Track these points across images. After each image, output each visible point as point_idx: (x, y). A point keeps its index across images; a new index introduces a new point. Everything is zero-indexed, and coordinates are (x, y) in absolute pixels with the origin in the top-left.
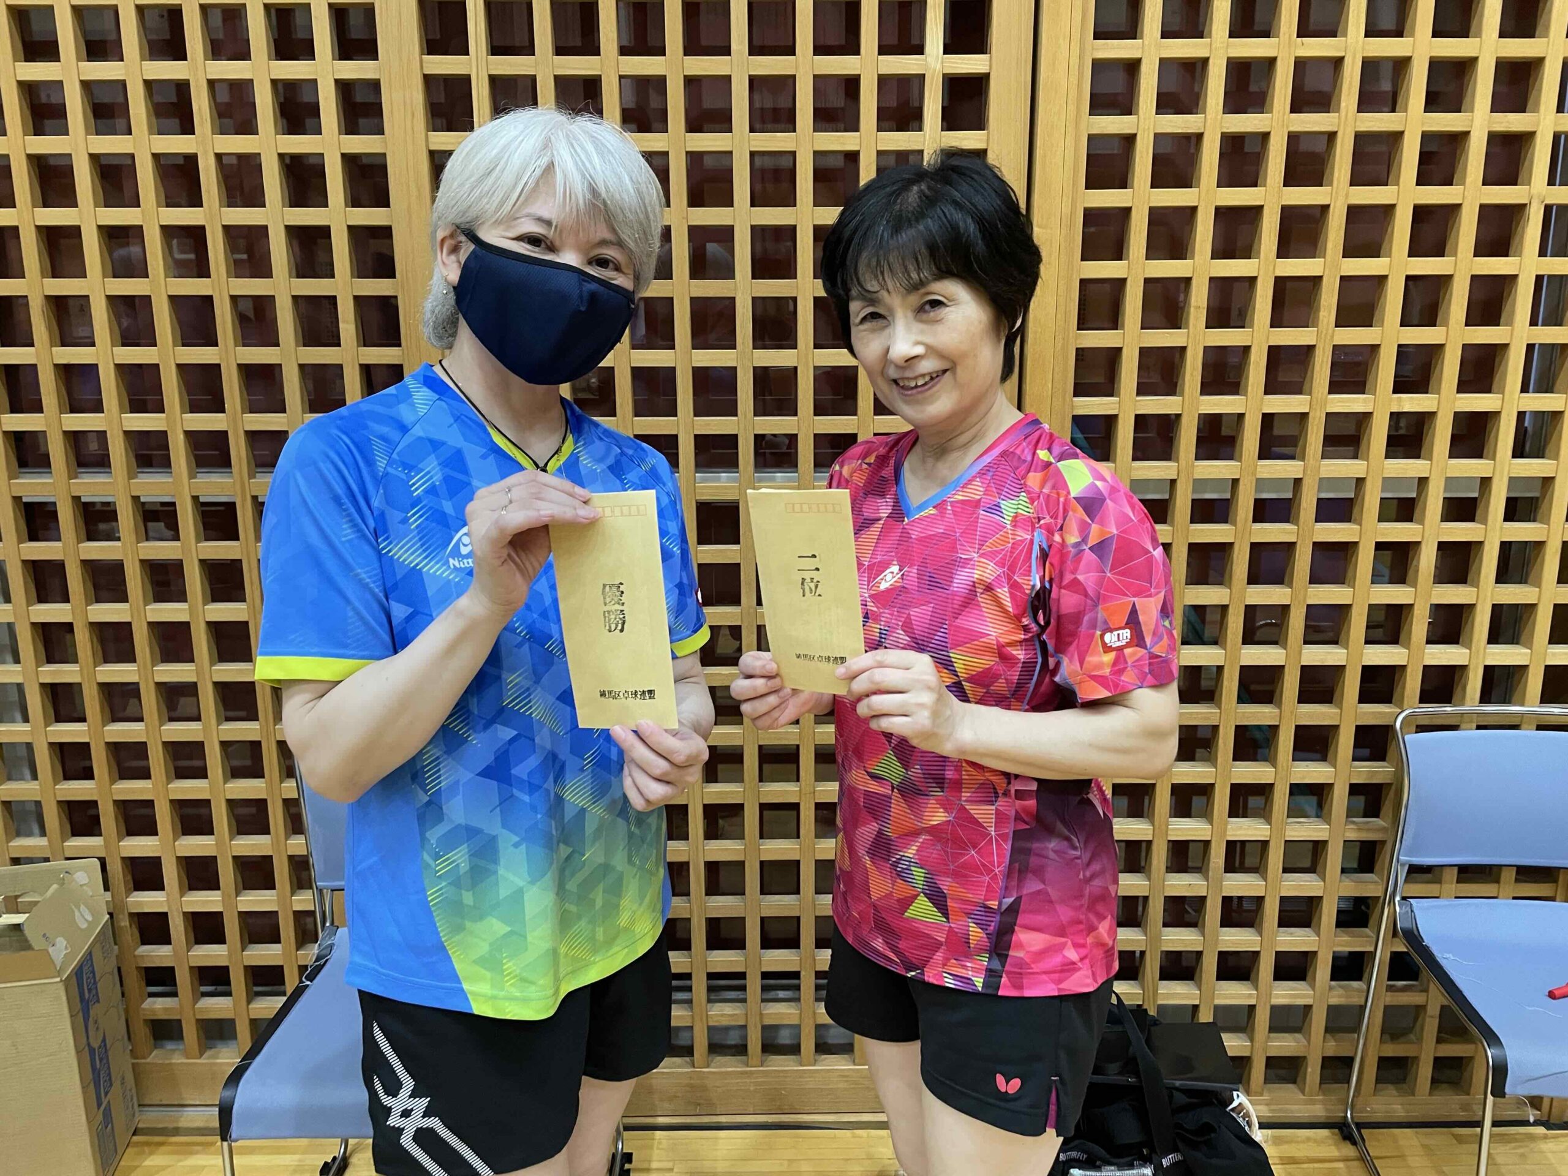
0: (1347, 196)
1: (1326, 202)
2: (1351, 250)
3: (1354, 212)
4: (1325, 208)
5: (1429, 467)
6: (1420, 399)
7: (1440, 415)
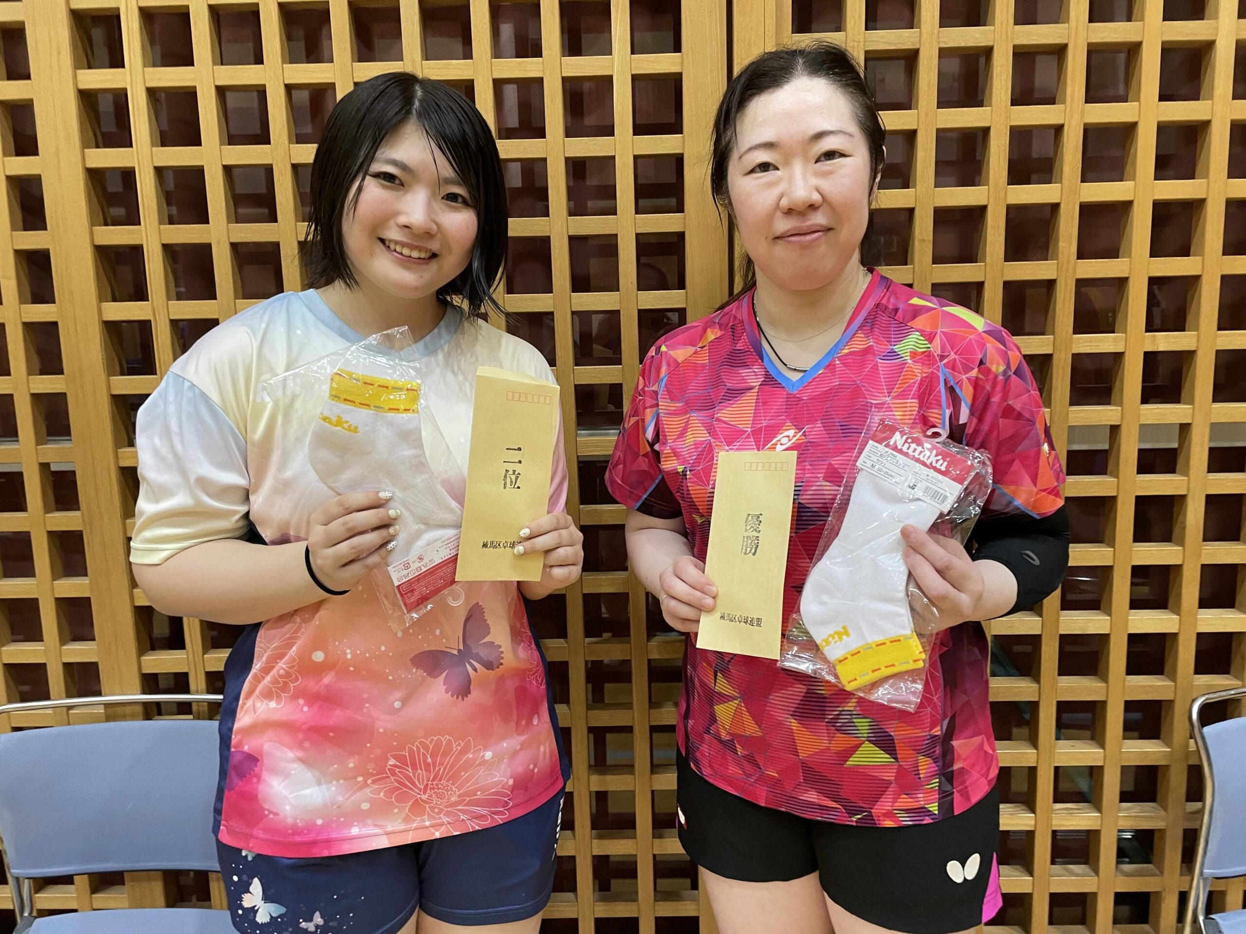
0: (1082, 114)
1: (1060, 122)
2: (1090, 174)
3: (1091, 132)
5: (1191, 411)
6: (1177, 337)
7: (1200, 354)
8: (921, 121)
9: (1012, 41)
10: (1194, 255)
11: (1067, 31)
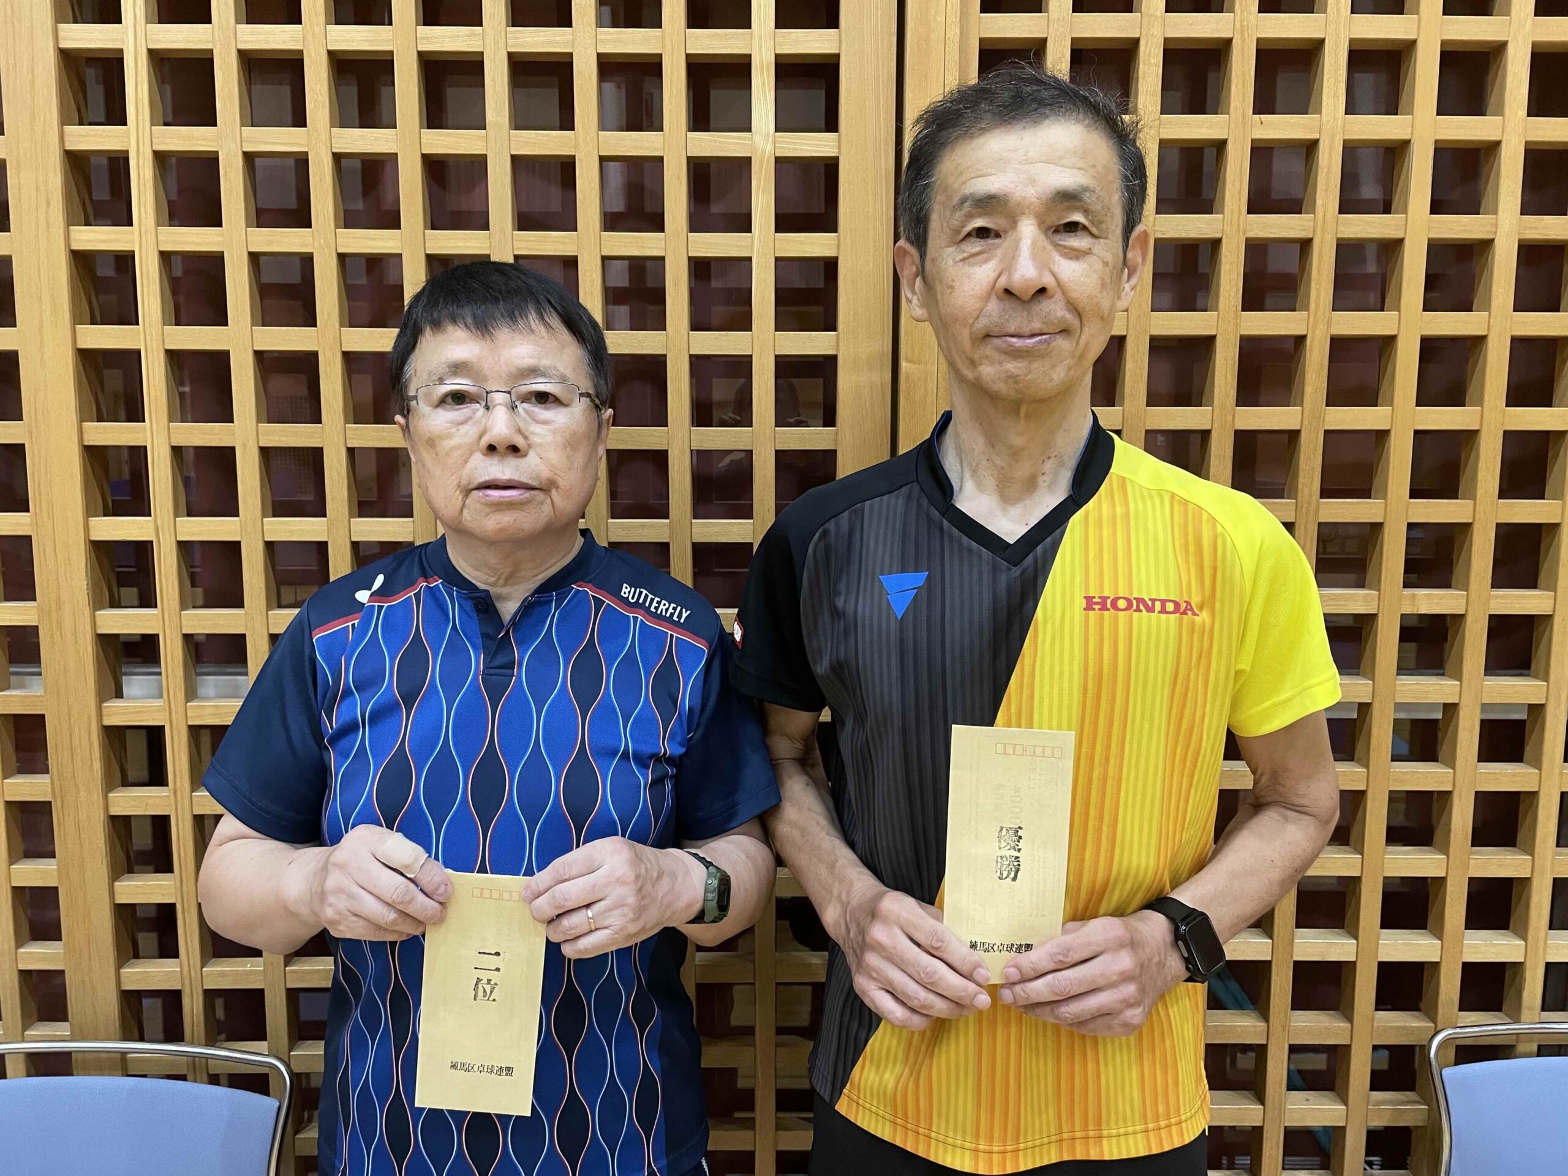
0: (1329, 323)
1: (1302, 332)
2: (1337, 397)
3: (1340, 346)
4: (1300, 340)
5: (1458, 689)
6: (1441, 597)
7: (1469, 619)
8: (1131, 326)
9: (1244, 232)
10: (1464, 498)
11: (1312, 224)
